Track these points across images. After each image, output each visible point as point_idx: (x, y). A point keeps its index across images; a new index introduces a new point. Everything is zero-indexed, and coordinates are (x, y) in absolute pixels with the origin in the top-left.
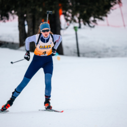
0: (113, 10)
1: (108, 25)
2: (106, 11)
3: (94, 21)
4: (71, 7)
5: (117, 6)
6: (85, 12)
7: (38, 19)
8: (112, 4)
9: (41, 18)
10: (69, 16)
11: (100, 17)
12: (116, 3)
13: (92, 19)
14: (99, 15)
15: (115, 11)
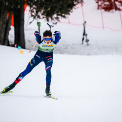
0: (75, 9)
1: (69, 23)
2: (69, 9)
3: (57, 18)
4: (35, 3)
5: (79, 5)
6: (49, 9)
7: (3, 13)
8: (75, 3)
9: (6, 12)
10: (33, 12)
11: (63, 15)
12: (78, 3)
13: (55, 16)
14: (62, 13)
15: (77, 10)
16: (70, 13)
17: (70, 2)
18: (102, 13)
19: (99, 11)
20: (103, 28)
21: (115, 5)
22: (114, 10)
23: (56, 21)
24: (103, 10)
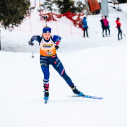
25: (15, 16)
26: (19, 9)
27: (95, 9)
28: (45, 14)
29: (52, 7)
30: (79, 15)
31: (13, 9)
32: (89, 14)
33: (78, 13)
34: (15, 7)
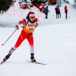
16: (8, 10)
17: (8, 6)
18: (22, 10)
19: (21, 9)
20: (22, 16)
21: (27, 6)
22: (27, 9)
23: (2, 14)
24: (22, 9)
25: (4, 6)
26: (6, 2)
27: (53, 2)
28: (23, 5)
29: (27, 1)
30: (43, 6)
31: (2, 2)
32: (49, 5)
33: (42, 4)
34: (4, 1)
